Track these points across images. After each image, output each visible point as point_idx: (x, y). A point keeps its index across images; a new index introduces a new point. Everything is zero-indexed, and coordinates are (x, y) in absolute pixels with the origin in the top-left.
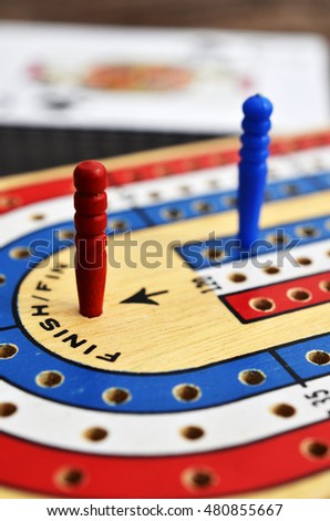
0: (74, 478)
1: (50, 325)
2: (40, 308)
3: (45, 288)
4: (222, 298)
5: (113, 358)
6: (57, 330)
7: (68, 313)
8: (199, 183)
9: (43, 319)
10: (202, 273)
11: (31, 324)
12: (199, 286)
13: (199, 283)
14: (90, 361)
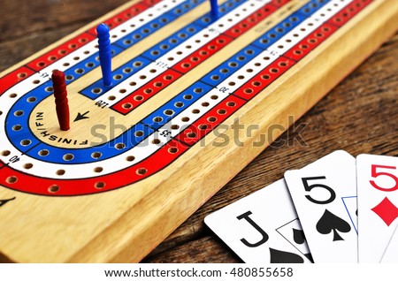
0: (100, 185)
1: (53, 138)
2: (44, 133)
3: (40, 125)
4: (111, 108)
5: (86, 142)
6: (57, 139)
7: (56, 131)
8: (81, 54)
9: (49, 137)
10: (98, 100)
11: (46, 140)
12: (99, 106)
13: (99, 104)
14: (77, 146)
